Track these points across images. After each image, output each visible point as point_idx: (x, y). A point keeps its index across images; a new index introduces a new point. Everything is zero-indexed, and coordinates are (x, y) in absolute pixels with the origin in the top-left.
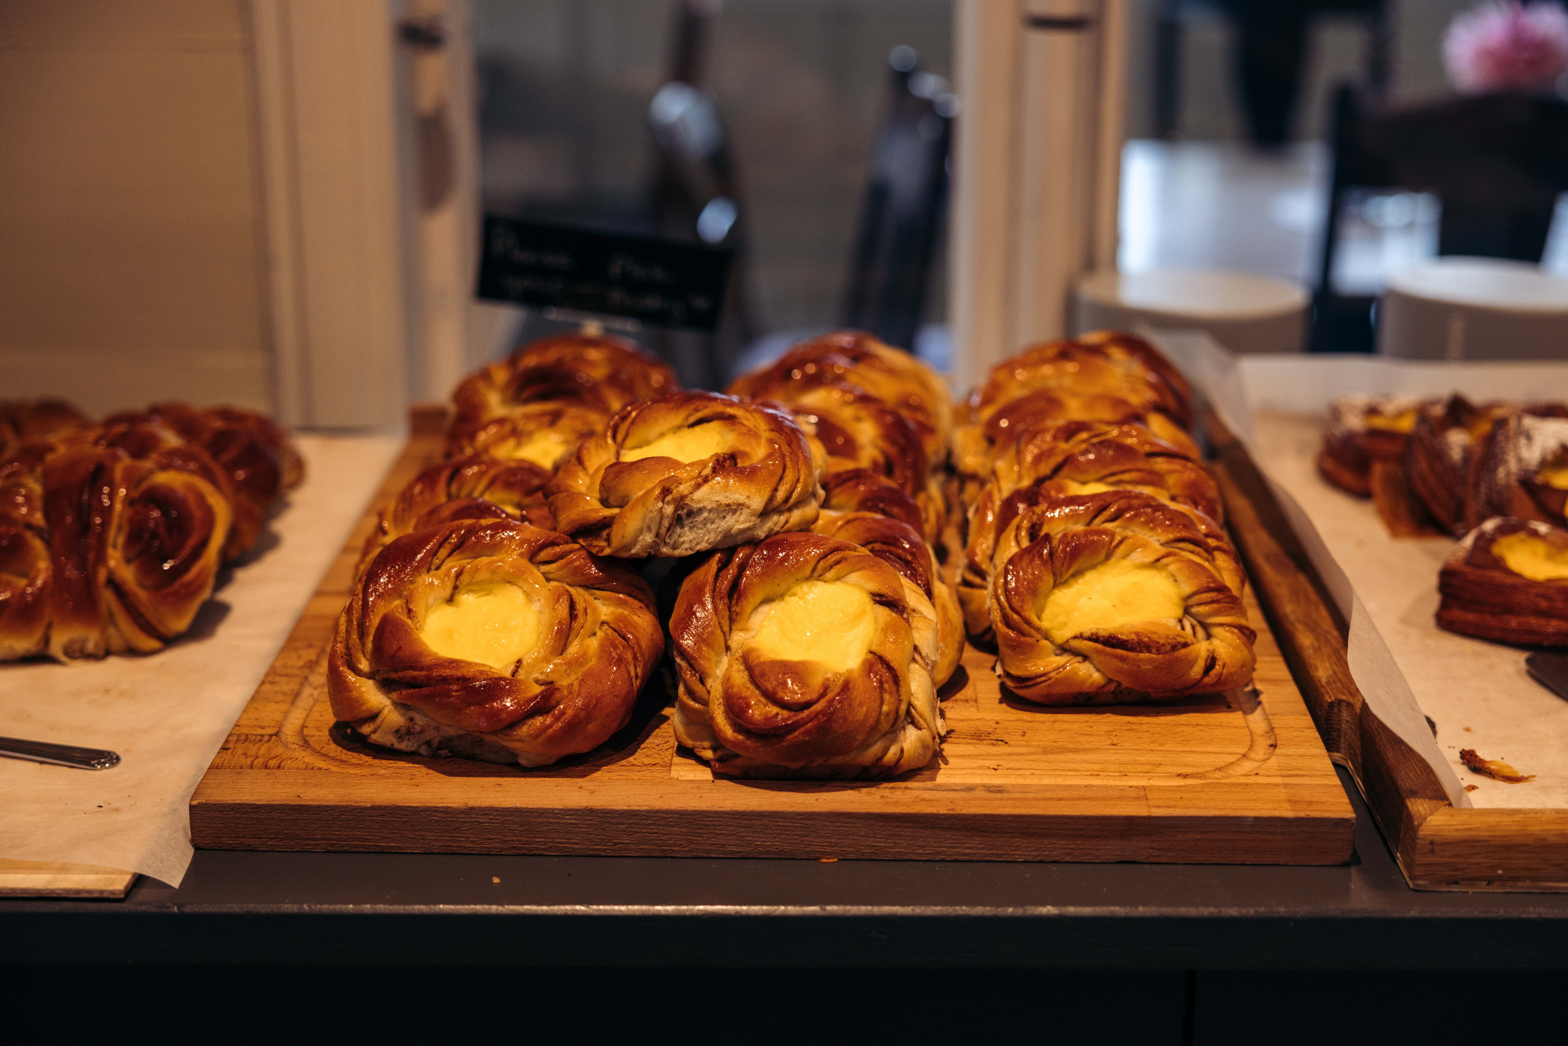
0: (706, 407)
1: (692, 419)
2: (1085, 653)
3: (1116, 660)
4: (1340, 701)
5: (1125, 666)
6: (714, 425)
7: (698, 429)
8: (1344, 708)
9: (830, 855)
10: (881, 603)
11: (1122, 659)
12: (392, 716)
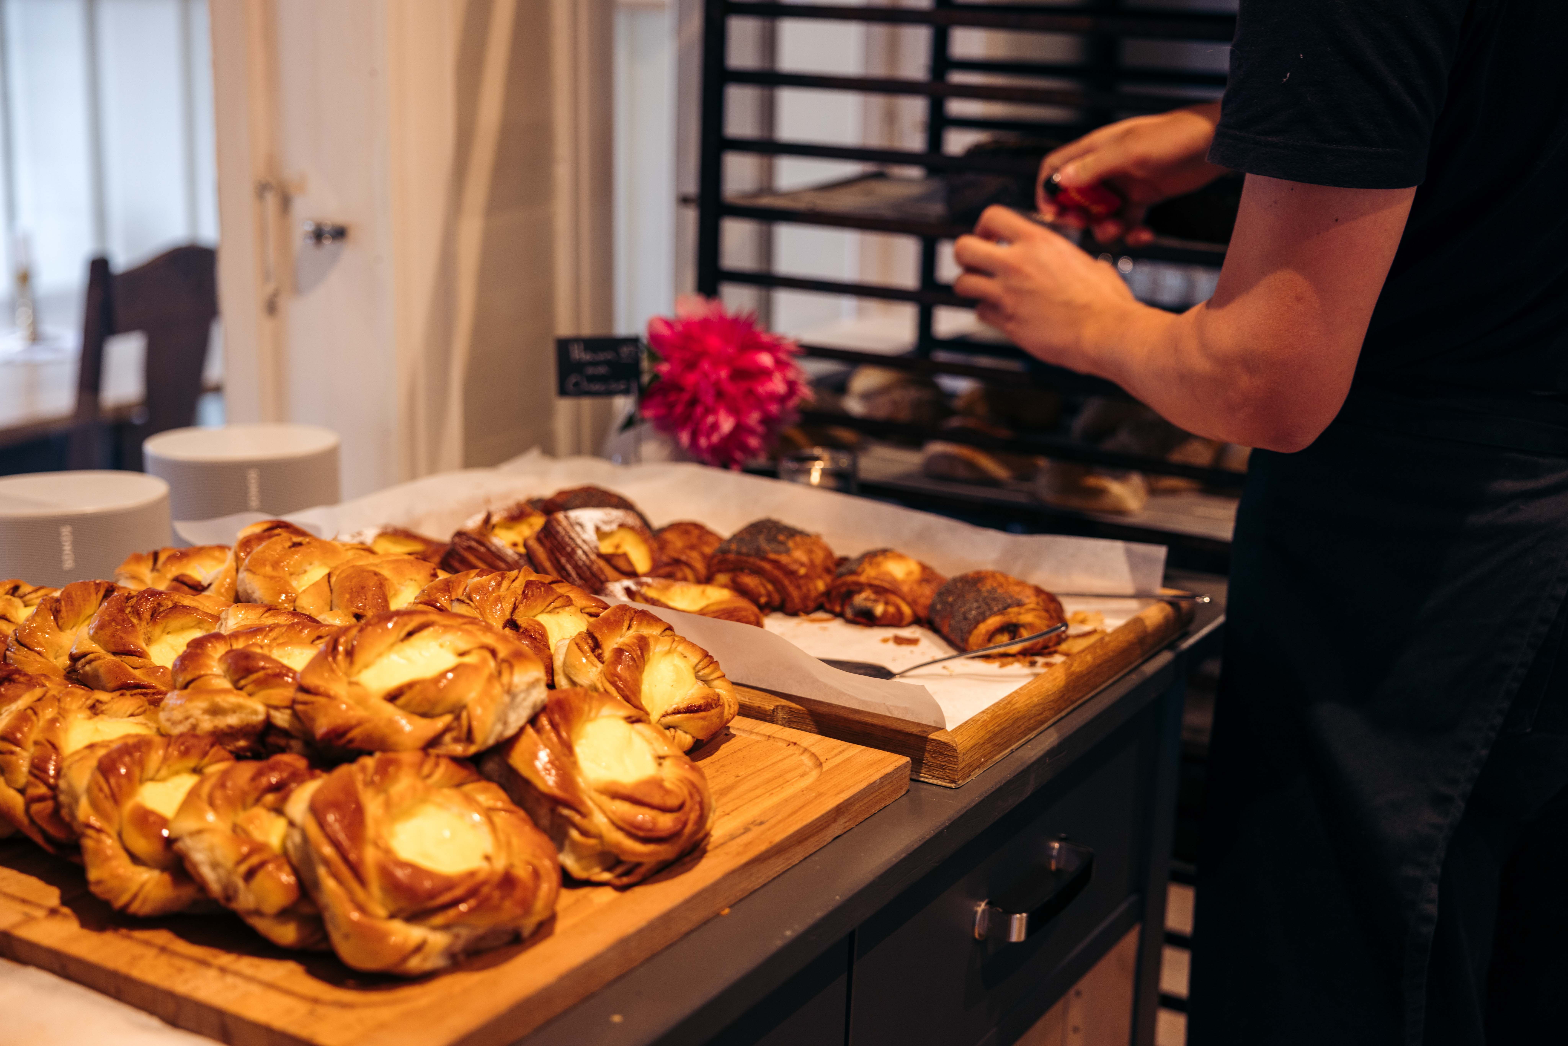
0: (411, 621)
1: (403, 633)
2: (673, 724)
3: (701, 720)
4: (778, 706)
5: (706, 723)
6: (425, 633)
7: (416, 639)
8: (780, 710)
9: (723, 909)
10: (633, 722)
11: (704, 718)
12: (438, 940)
